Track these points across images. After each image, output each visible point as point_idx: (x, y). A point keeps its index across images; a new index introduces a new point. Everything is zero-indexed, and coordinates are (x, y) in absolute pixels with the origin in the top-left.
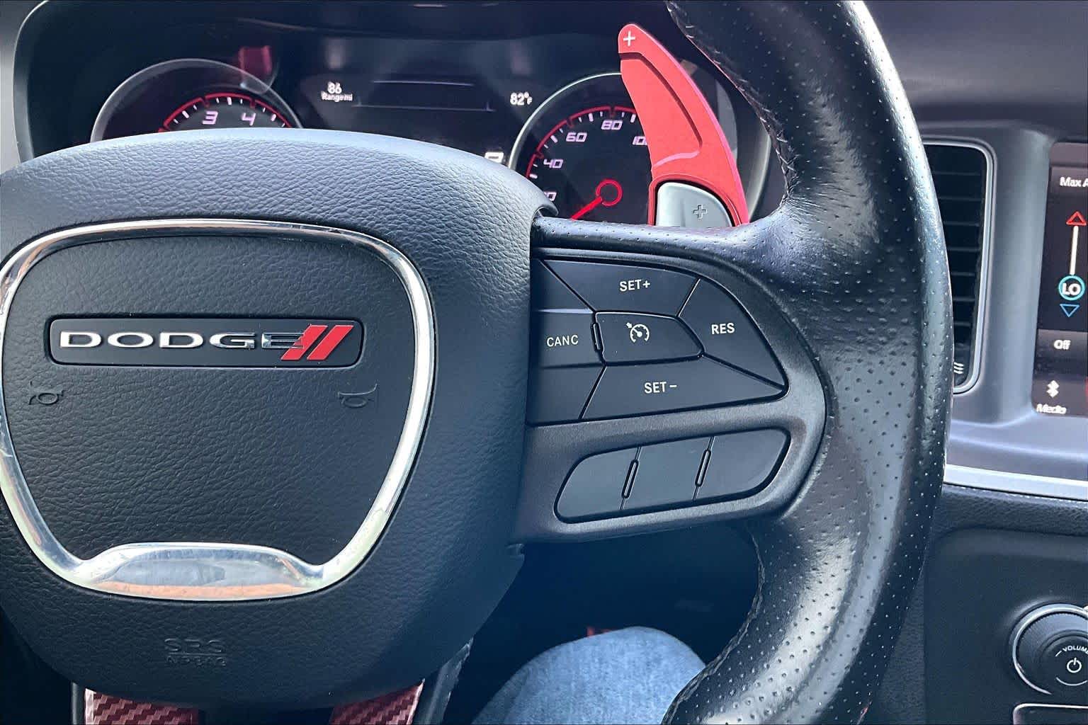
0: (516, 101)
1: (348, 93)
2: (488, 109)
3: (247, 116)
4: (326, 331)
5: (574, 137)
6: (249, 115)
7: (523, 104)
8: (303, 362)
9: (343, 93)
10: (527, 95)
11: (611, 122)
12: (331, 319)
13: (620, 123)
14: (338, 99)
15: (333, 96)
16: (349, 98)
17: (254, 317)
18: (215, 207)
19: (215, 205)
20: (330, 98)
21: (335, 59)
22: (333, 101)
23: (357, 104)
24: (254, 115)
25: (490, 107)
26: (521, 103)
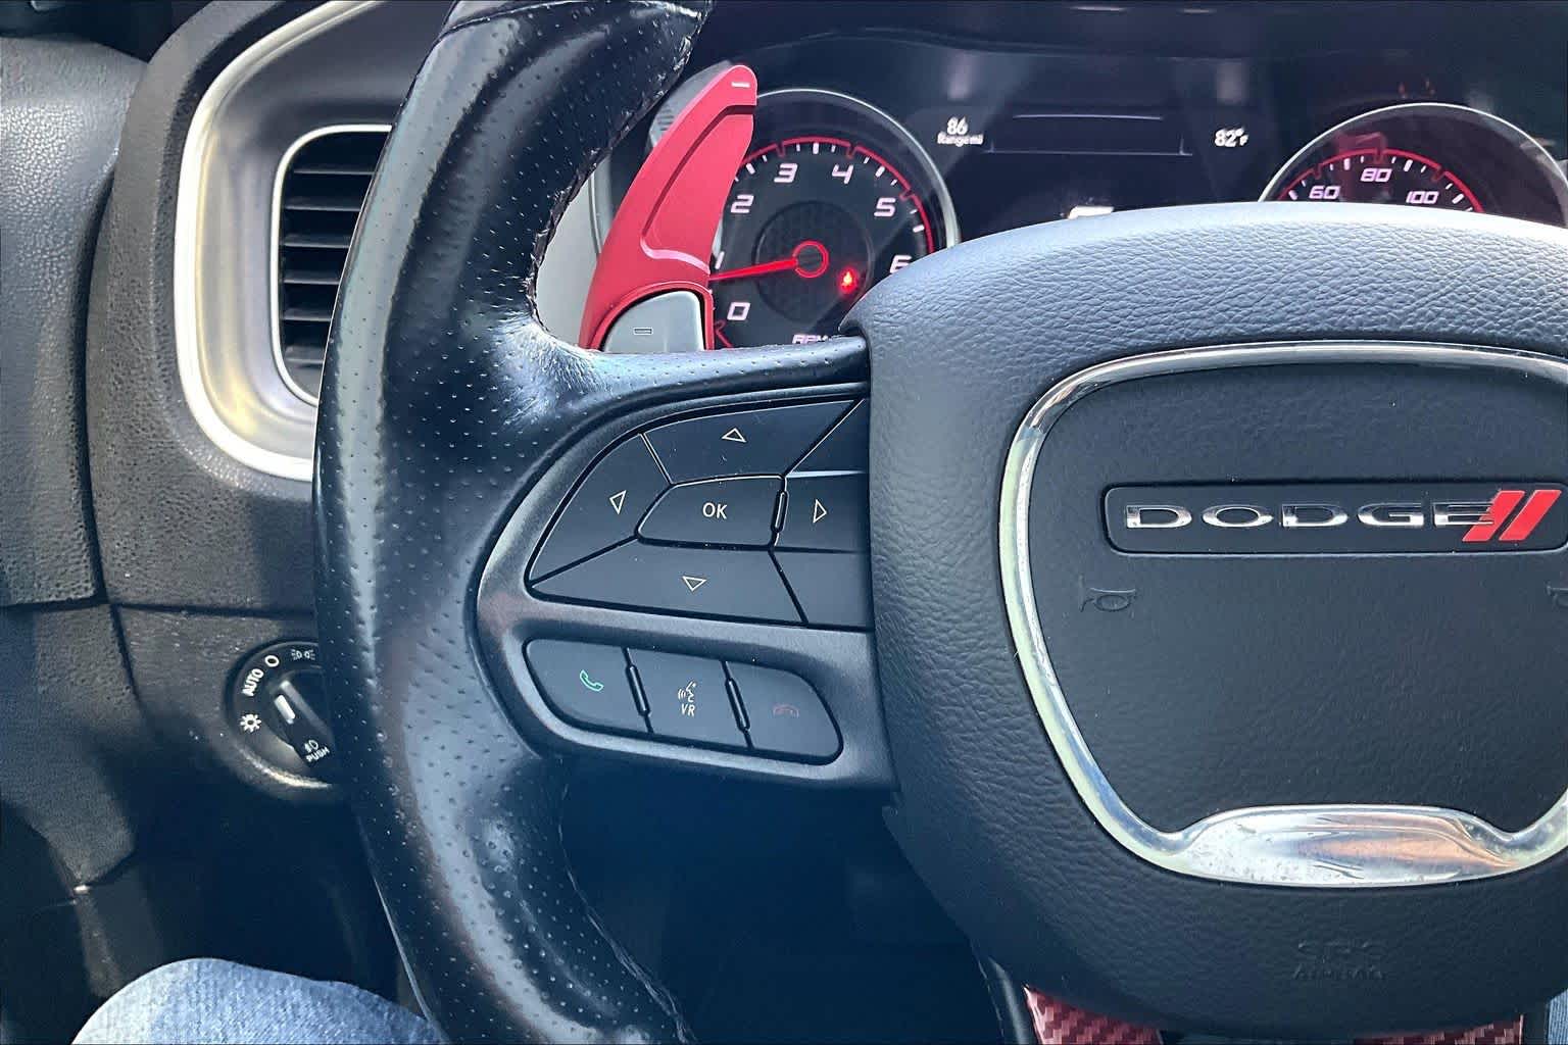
0: (1224, 140)
1: (977, 133)
2: (1182, 153)
3: (840, 170)
4: (1524, 500)
5: (1320, 192)
6: (843, 169)
7: (1234, 145)
8: (1493, 544)
9: (970, 133)
10: (1240, 132)
11: (1374, 170)
12: (1528, 482)
13: (1389, 171)
14: (961, 142)
15: (953, 138)
16: (978, 140)
17: (1415, 481)
18: (1346, 323)
19: (1344, 319)
20: (949, 141)
21: (959, 86)
22: (954, 145)
23: (989, 148)
24: (851, 168)
25: (1185, 152)
26: (1231, 144)
